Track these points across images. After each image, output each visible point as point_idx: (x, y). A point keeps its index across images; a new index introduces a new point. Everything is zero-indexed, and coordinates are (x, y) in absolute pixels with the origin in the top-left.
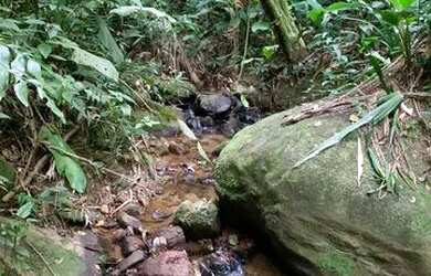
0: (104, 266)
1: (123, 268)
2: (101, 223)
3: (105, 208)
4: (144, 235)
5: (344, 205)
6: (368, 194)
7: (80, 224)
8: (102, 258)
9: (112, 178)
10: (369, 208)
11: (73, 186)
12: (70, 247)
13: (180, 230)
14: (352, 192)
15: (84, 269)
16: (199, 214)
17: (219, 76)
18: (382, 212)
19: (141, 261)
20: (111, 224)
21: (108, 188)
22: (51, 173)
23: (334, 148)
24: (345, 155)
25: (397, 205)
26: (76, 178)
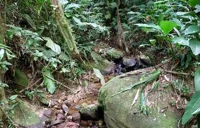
0: (47, 123)
1: (52, 124)
2: (56, 106)
3: (60, 101)
4: (66, 114)
5: (124, 116)
6: (135, 113)
7: (46, 105)
8: (48, 120)
9: (67, 90)
10: (134, 119)
11: (49, 91)
12: (37, 113)
13: (79, 114)
14: (128, 111)
15: (39, 122)
16: (86, 109)
17: (137, 50)
18: (139, 122)
19: (59, 124)
20: (59, 108)
21: (64, 93)
22: (42, 85)
23: (128, 91)
24: (131, 95)
25: (147, 120)
26: (51, 88)
